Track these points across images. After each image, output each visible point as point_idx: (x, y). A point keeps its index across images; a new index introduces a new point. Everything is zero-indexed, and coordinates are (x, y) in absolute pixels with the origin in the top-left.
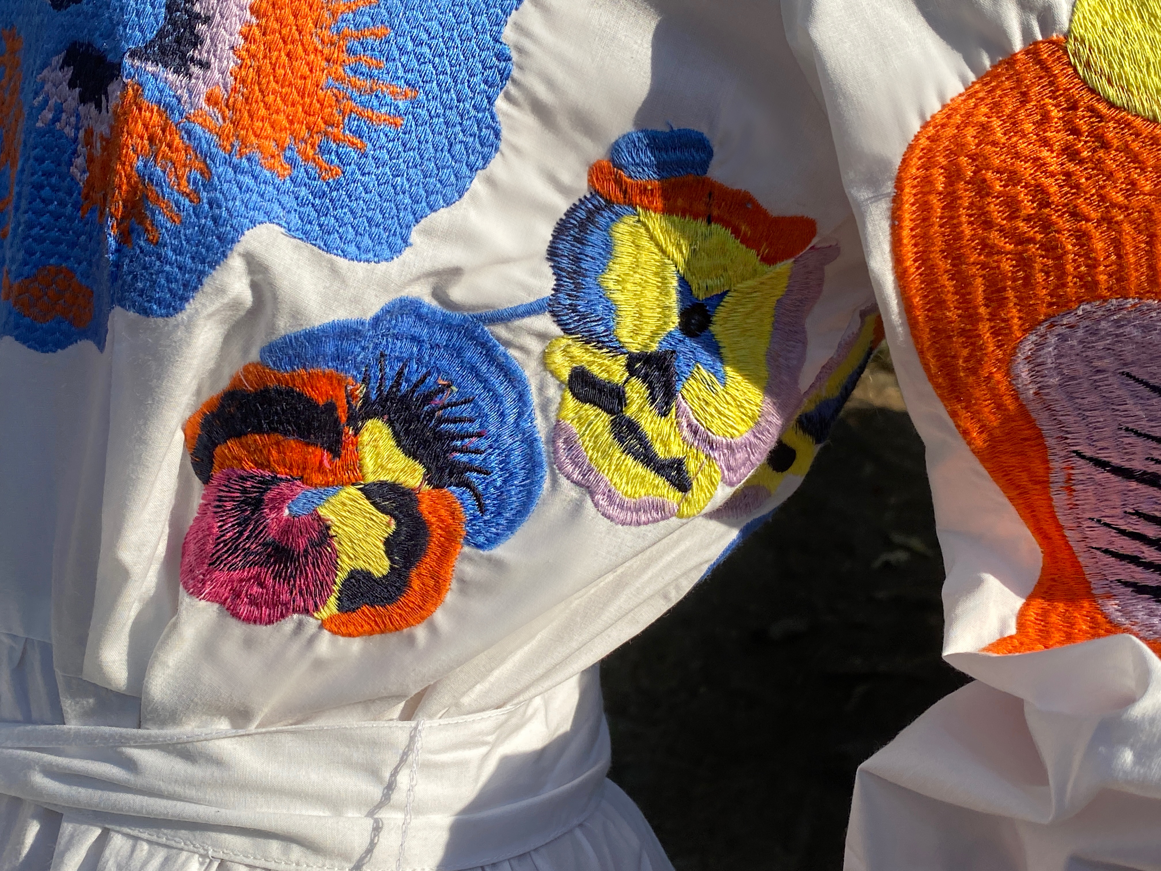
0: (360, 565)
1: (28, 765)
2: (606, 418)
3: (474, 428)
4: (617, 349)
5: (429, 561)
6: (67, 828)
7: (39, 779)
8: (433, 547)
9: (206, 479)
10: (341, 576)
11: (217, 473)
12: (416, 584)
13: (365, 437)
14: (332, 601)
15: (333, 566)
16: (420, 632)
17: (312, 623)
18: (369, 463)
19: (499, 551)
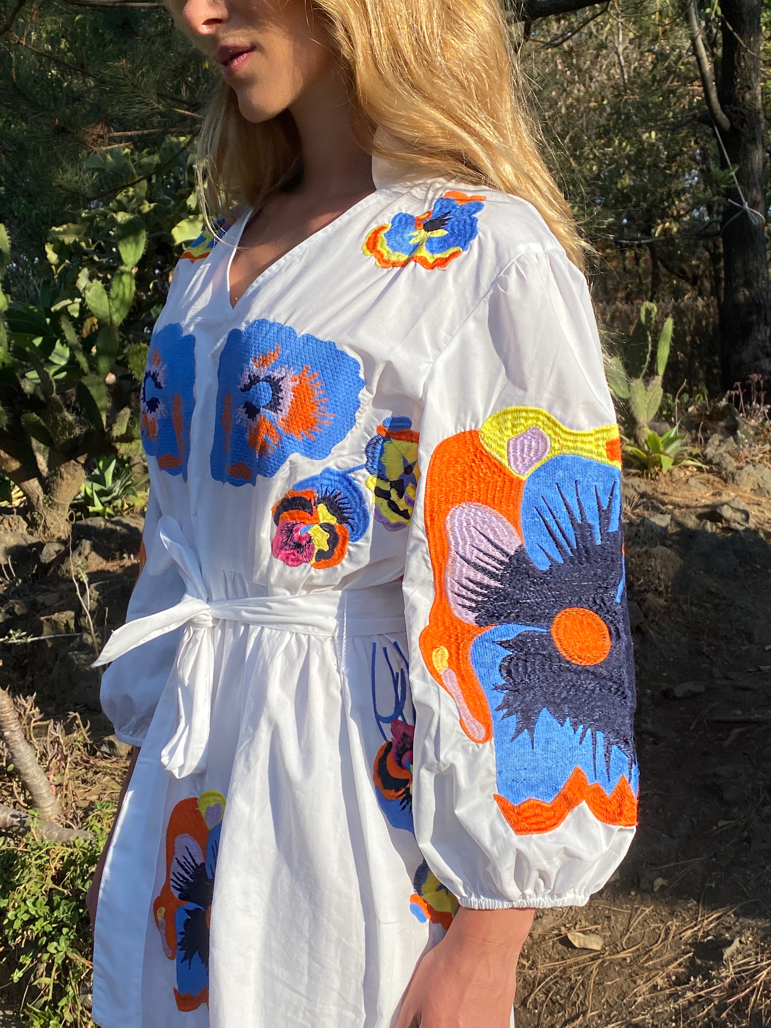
0: (321, 548)
1: (241, 610)
2: (386, 501)
3: (349, 506)
4: (387, 480)
5: (339, 546)
6: (251, 627)
7: (244, 614)
8: (340, 542)
9: (277, 524)
10: (316, 551)
11: (280, 521)
12: (336, 553)
13: (319, 509)
14: (314, 559)
15: (313, 548)
16: (339, 567)
17: (309, 566)
18: (321, 517)
19: (358, 543)
